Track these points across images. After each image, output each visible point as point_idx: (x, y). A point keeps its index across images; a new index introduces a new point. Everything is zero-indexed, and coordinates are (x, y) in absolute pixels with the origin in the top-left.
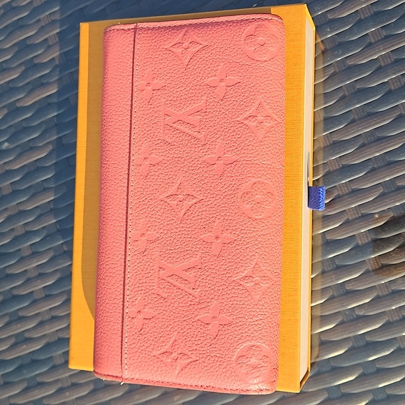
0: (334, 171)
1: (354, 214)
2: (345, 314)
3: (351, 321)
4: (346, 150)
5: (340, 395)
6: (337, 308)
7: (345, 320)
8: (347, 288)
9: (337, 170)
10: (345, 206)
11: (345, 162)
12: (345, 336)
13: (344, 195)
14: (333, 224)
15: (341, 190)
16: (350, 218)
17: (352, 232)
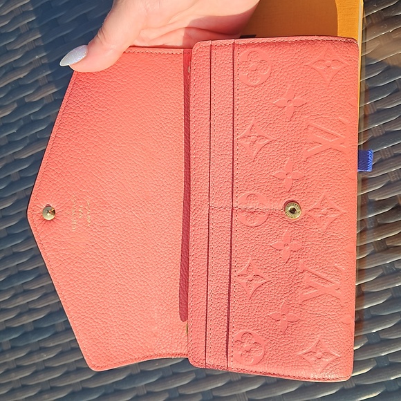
0: (378, 137)
1: (396, 177)
2: (386, 267)
3: (391, 274)
4: (389, 118)
5: (379, 340)
6: (379, 262)
7: (385, 272)
8: (388, 245)
9: (380, 136)
10: (387, 169)
11: (388, 129)
12: (385, 288)
13: (386, 159)
14: (376, 186)
15: (384, 155)
16: (392, 180)
17: (394, 193)
